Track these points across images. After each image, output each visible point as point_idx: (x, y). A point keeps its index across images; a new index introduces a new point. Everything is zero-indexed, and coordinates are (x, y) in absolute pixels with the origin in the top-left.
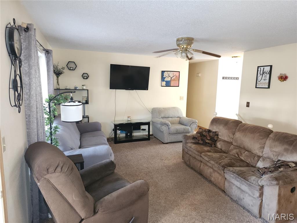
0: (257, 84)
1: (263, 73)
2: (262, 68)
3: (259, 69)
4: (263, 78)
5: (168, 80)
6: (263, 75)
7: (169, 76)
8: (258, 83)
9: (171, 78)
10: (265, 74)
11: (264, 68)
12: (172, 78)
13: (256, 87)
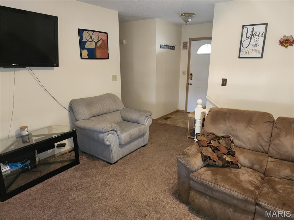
0: (241, 53)
1: (252, 35)
2: (250, 28)
3: (245, 30)
4: (252, 42)
5: (91, 48)
6: (251, 38)
7: (91, 40)
8: (243, 50)
9: (96, 43)
10: (255, 36)
11: (253, 28)
12: (97, 45)
13: (239, 57)
